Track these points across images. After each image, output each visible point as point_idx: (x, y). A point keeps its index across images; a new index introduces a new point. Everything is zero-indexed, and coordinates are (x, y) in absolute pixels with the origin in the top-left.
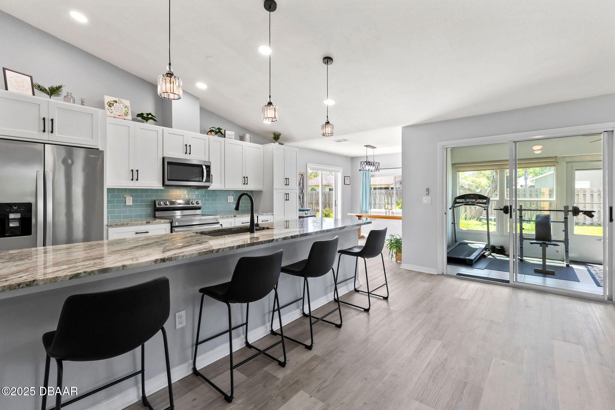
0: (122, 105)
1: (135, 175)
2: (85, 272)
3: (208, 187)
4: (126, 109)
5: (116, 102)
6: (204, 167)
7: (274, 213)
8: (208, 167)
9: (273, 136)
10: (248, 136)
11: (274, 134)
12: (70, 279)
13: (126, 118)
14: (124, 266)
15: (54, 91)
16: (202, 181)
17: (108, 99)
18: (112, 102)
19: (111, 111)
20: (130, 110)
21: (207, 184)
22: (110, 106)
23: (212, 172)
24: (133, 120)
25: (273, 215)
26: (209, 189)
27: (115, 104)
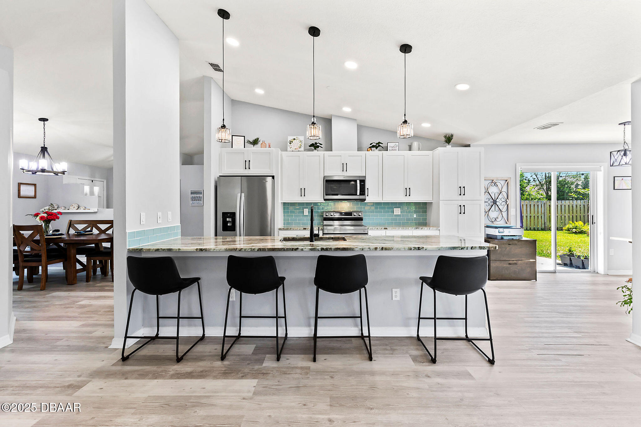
0: (298, 141)
1: (303, 192)
2: (161, 249)
3: (365, 200)
4: (301, 143)
5: (294, 139)
6: (358, 182)
7: (441, 228)
8: (363, 182)
9: (444, 139)
10: (415, 144)
11: (445, 137)
12: (155, 251)
13: (300, 150)
14: (179, 249)
15: (255, 142)
16: (356, 195)
17: (290, 138)
18: (292, 140)
19: (291, 147)
20: (303, 144)
21: (362, 197)
22: (290, 143)
23: (367, 186)
24: (305, 150)
25: (439, 230)
26: (365, 202)
27: (294, 141)
